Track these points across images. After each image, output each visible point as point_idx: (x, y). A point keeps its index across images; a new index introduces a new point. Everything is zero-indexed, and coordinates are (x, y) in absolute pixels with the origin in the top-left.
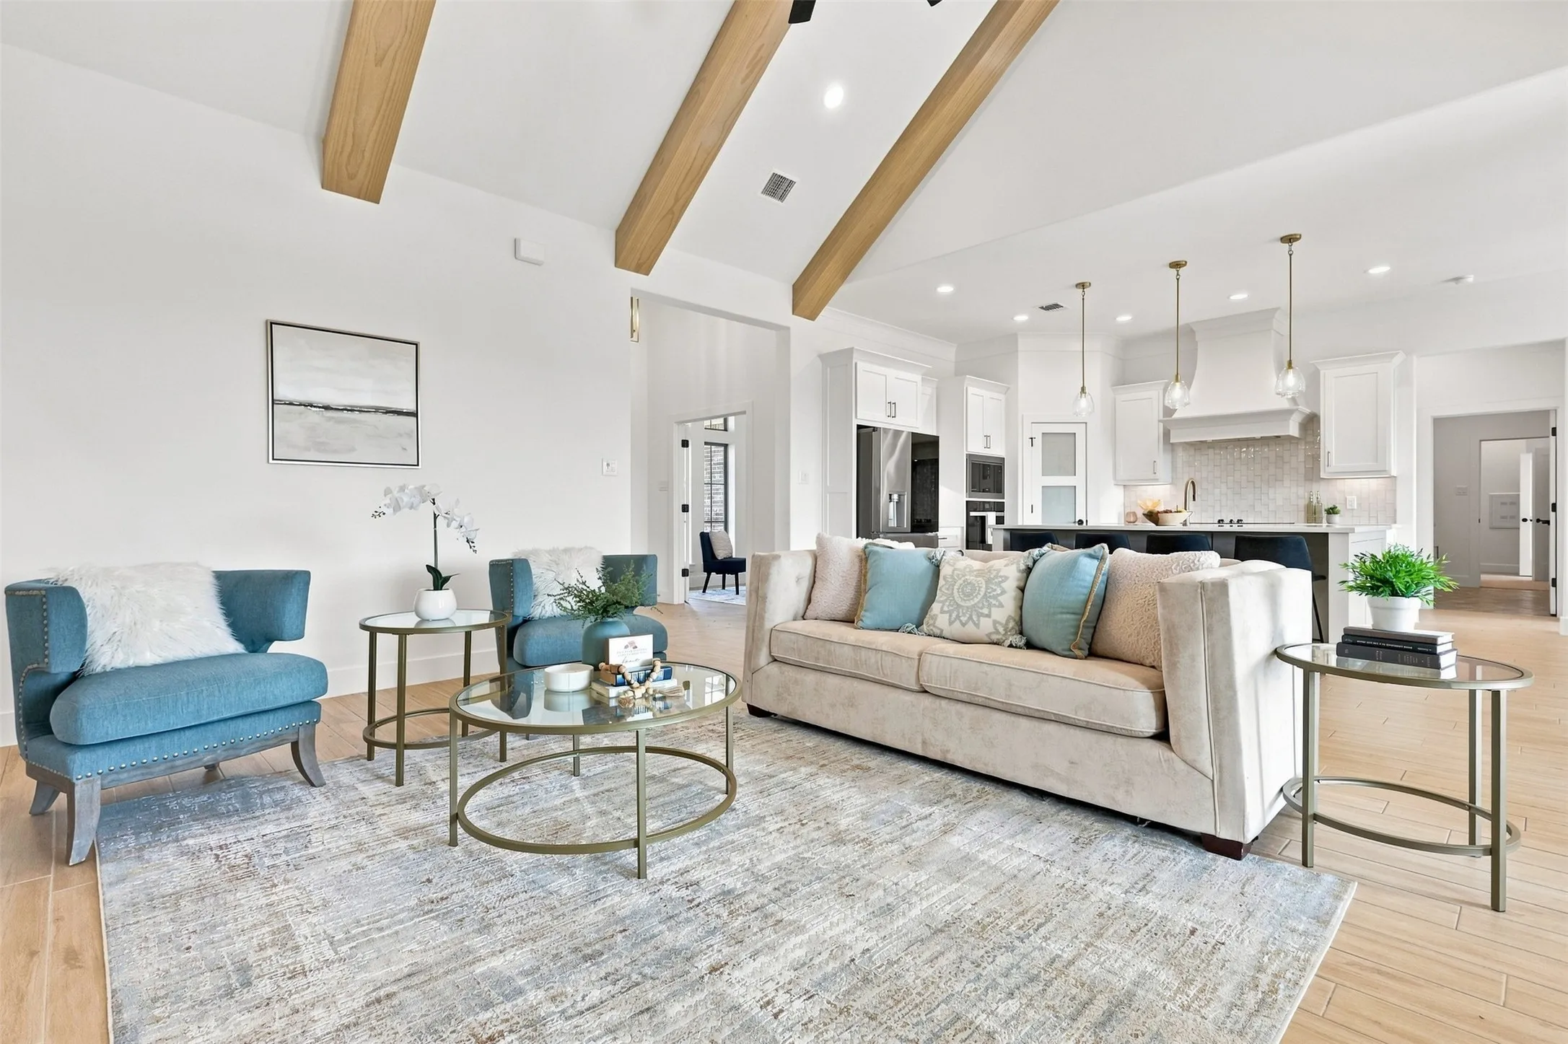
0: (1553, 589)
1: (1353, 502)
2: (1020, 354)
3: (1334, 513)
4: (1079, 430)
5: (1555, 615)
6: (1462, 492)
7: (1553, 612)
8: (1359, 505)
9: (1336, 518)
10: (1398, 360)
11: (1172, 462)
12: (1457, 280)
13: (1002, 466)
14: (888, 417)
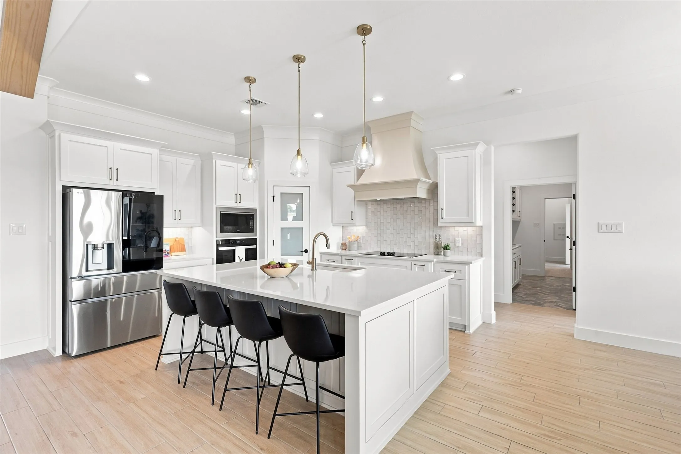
0: (574, 293)
1: (459, 241)
2: (266, 141)
3: (447, 250)
4: (305, 191)
5: (575, 310)
6: (536, 226)
7: (574, 308)
8: (462, 244)
9: (448, 252)
10: (481, 148)
11: (366, 212)
12: (512, 91)
13: (254, 214)
14: (110, 180)
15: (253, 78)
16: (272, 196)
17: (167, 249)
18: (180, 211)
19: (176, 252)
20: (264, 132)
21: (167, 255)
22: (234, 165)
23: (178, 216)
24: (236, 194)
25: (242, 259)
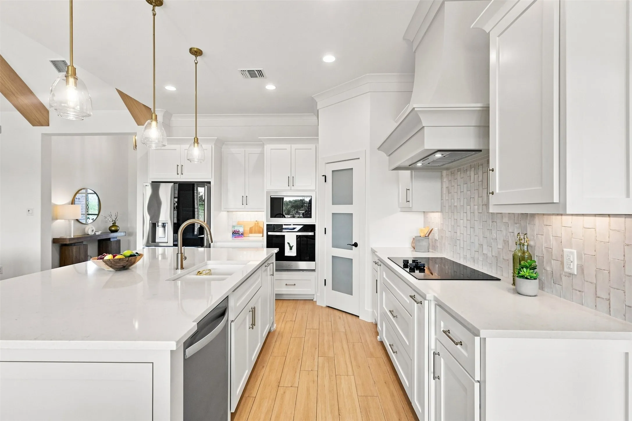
2: (319, 112)
8: (581, 268)
13: (311, 198)
14: (178, 174)
15: (195, 49)
16: (324, 176)
17: (241, 230)
18: (247, 196)
19: (253, 233)
20: (317, 102)
21: (241, 236)
22: (287, 146)
23: (245, 201)
24: (289, 177)
25: (293, 246)
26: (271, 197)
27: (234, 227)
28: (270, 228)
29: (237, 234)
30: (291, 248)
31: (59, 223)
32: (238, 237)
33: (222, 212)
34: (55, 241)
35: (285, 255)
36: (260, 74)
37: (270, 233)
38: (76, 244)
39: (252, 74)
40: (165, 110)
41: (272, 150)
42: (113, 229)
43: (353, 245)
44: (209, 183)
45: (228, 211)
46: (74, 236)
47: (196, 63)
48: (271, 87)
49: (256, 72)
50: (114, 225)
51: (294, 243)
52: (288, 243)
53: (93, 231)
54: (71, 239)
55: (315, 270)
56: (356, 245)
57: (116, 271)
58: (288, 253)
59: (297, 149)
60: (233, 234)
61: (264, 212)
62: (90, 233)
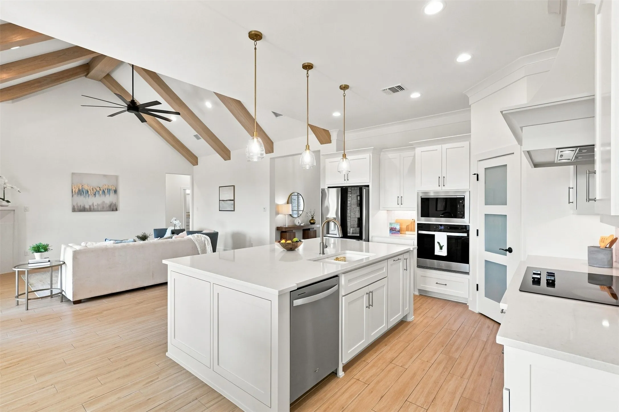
2: (471, 108)
13: (464, 198)
14: (345, 180)
15: (344, 85)
16: (475, 174)
17: (398, 227)
18: (402, 197)
19: (409, 231)
20: (469, 98)
21: (397, 233)
22: (438, 147)
23: (400, 201)
24: (439, 177)
25: (443, 246)
26: (422, 197)
27: (391, 224)
28: (421, 227)
29: (394, 231)
30: (441, 248)
31: (280, 217)
32: (395, 233)
33: (380, 211)
34: (278, 229)
35: (435, 254)
36: (400, 88)
37: (420, 232)
38: (289, 232)
39: (394, 90)
40: (338, 130)
41: (422, 153)
42: (312, 222)
43: (506, 250)
44: (368, 186)
45: (387, 210)
46: (288, 226)
47: (344, 96)
48: (415, 95)
49: (396, 88)
50: (312, 219)
51: (444, 243)
52: (438, 243)
53: (299, 223)
54: (286, 228)
55: (469, 273)
56: (510, 250)
57: (287, 251)
58: (438, 252)
59: (448, 149)
60: (390, 230)
61: (415, 211)
62: (297, 224)
